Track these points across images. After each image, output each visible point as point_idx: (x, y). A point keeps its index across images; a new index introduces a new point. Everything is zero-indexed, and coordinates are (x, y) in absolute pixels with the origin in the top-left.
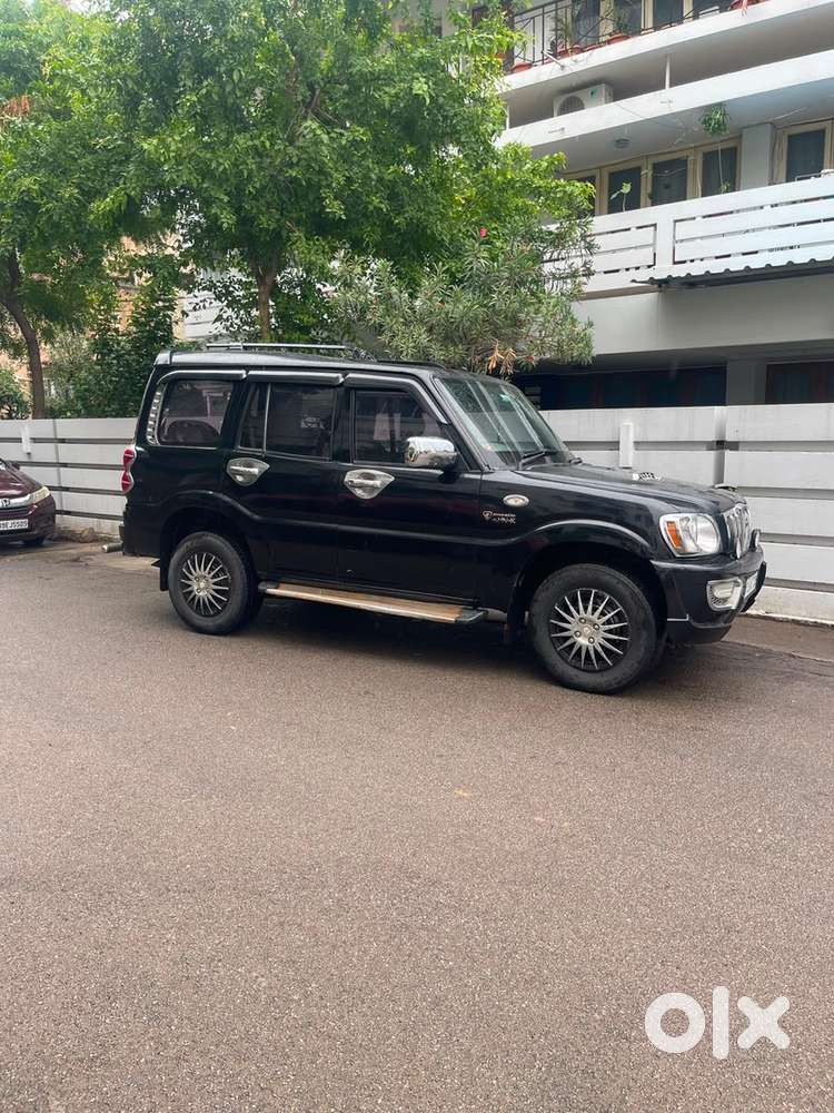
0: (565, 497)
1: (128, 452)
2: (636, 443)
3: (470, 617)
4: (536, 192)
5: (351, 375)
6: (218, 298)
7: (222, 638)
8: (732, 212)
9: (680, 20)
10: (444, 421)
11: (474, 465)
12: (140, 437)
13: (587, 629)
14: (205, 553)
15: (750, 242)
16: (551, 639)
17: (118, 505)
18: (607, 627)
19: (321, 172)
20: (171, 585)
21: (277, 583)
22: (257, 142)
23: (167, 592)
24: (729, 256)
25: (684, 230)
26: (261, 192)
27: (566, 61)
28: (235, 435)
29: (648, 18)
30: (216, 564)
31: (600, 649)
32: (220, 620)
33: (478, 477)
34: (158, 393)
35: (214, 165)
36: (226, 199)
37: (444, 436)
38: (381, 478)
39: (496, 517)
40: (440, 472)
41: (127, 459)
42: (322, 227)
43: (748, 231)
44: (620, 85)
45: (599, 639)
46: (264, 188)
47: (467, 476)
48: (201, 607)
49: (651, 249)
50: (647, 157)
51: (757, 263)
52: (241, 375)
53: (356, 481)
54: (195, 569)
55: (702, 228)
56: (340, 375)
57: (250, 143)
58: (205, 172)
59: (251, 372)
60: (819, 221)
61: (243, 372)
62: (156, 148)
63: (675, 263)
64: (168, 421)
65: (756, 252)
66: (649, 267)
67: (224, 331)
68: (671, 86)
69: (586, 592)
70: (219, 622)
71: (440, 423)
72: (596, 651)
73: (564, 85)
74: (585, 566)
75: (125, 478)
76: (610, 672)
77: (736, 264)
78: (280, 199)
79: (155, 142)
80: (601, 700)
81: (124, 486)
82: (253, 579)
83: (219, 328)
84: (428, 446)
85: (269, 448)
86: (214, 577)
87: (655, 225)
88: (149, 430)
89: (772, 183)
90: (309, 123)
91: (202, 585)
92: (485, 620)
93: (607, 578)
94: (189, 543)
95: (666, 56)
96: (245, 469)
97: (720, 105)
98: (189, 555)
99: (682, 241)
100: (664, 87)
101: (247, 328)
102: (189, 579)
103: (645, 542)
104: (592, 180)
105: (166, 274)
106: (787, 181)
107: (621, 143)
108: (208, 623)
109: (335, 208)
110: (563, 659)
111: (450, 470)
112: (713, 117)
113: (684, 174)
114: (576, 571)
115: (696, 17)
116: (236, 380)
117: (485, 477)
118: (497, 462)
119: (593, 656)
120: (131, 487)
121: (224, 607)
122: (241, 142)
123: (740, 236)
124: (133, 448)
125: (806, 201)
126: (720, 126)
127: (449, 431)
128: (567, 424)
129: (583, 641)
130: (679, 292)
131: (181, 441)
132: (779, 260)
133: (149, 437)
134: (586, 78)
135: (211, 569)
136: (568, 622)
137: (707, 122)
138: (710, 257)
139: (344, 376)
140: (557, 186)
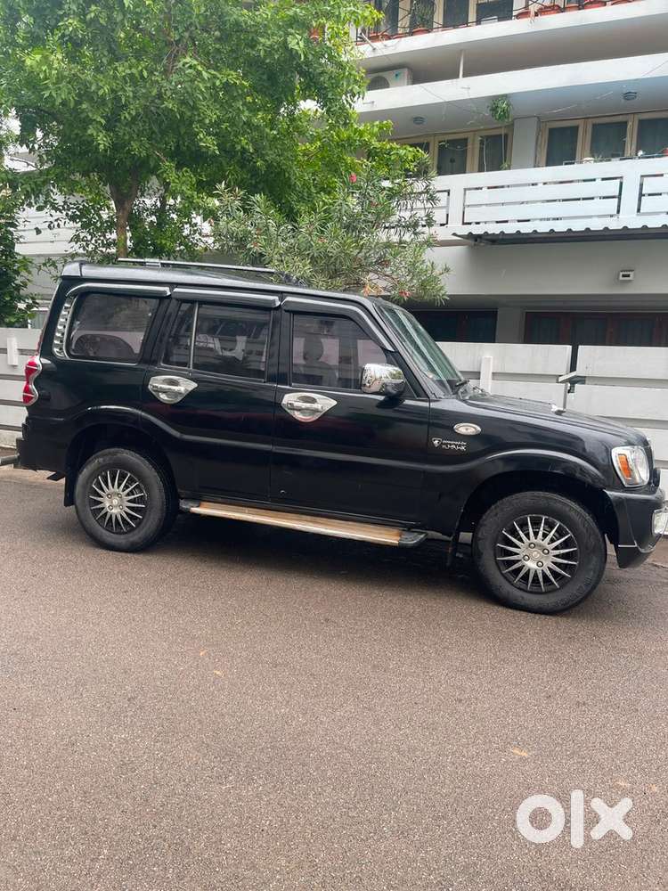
0: (517, 427)
1: (32, 364)
3: (412, 539)
5: (289, 299)
6: (73, 218)
7: (136, 556)
8: (503, 187)
9: (466, 23)
10: (390, 349)
11: (420, 392)
12: (45, 348)
13: (536, 554)
14: (119, 471)
15: (524, 212)
16: (497, 562)
17: (20, 416)
18: (557, 552)
19: (194, 108)
20: (78, 501)
21: (198, 500)
22: (134, 71)
23: (72, 507)
24: (507, 222)
25: (473, 197)
26: (134, 119)
27: (377, 44)
28: (160, 351)
29: (439, 17)
30: (131, 481)
31: (548, 573)
32: (135, 537)
33: (426, 404)
34: (66, 305)
35: (93, 88)
36: (103, 121)
37: (390, 362)
38: (324, 403)
39: (446, 444)
40: (381, 398)
41: (29, 371)
42: (189, 157)
43: (523, 203)
44: (421, 71)
45: (548, 563)
46: (138, 114)
47: (407, 402)
48: (113, 524)
49: (444, 210)
50: (435, 135)
51: (526, 229)
52: (165, 292)
53: (296, 404)
54: (107, 485)
55: (485, 196)
56: (276, 298)
57: (128, 71)
58: (85, 94)
59: (176, 290)
60: (579, 199)
61: (167, 289)
62: (39, 64)
63: (464, 223)
64: (76, 334)
65: (528, 221)
66: (442, 225)
67: (81, 251)
68: (464, 76)
69: (536, 517)
70: (131, 539)
71: (385, 350)
72: (545, 576)
73: (375, 65)
74: (536, 493)
75: (27, 390)
76: (555, 594)
77: (510, 229)
78: (151, 129)
79: (38, 57)
80: (550, 621)
81: (26, 399)
82: (172, 496)
83: (76, 248)
84: (379, 372)
85: (196, 366)
86: (128, 495)
87: (448, 192)
88: (56, 342)
89: (536, 165)
90: (188, 59)
91: (115, 502)
92: (428, 540)
93: (559, 506)
94: (101, 460)
95: (461, 51)
96: (173, 385)
97: (505, 96)
98: (101, 470)
100: (457, 77)
101: (104, 250)
102: (101, 496)
103: (596, 471)
105: (29, 189)
106: (547, 166)
107: (418, 120)
108: (121, 540)
109: (209, 143)
110: (510, 582)
111: (392, 399)
112: (497, 105)
113: (464, 153)
114: (527, 498)
115: (478, 22)
116: (161, 298)
117: (433, 405)
118: (439, 392)
119: (541, 580)
120: (34, 401)
121: (138, 525)
122: (120, 69)
123: (517, 206)
124: (37, 360)
125: (561, 182)
126: (505, 113)
127: (393, 357)
129: (531, 565)
131: (92, 354)
132: (543, 228)
133: (56, 350)
134: (395, 61)
135: (126, 487)
136: (517, 547)
137: (494, 109)
138: (492, 222)
139: (281, 300)
140: (392, 148)
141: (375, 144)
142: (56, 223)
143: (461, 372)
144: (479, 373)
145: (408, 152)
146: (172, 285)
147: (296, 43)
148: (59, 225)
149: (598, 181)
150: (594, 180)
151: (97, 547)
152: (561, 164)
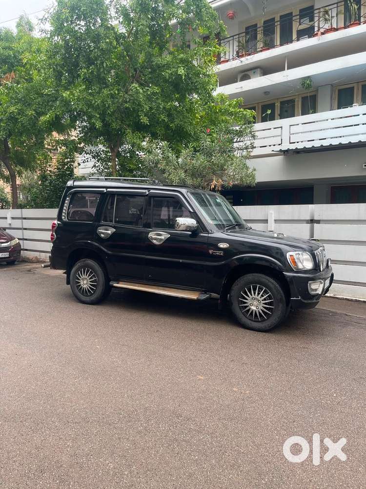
0: (245, 244)
1: (54, 224)
2: (275, 220)
3: (204, 297)
4: (231, 114)
5: (151, 191)
6: (94, 157)
7: (93, 306)
8: (314, 122)
9: (291, 41)
10: (192, 211)
11: (205, 230)
12: (59, 217)
13: (255, 303)
14: (87, 268)
15: (322, 134)
16: (240, 307)
17: (49, 247)
18: (264, 302)
19: (139, 105)
20: (71, 283)
21: (118, 281)
22: (112, 92)
23: (69, 285)
24: (313, 140)
25: (294, 129)
26: (113, 112)
27: (242, 59)
28: (101, 216)
29: (278, 41)
30: (91, 273)
31: (261, 312)
32: (93, 298)
33: (207, 235)
34: (67, 199)
35: (93, 102)
36: (98, 116)
37: (192, 217)
38: (164, 236)
39: (215, 253)
40: (190, 233)
41: (53, 227)
42: (139, 128)
43: (321, 130)
44: (266, 69)
45: (261, 307)
46: (114, 111)
47: (202, 234)
48: (84, 292)
49: (280, 137)
50: (278, 99)
51: (326, 143)
52: (104, 191)
53: (153, 237)
54: (82, 275)
55: (301, 128)
56: (147, 191)
57: (109, 92)
58: (89, 105)
59: (108, 190)
60: (352, 126)
61: (105, 189)
62: (69, 96)
63: (290, 143)
64: (72, 211)
65: (325, 139)
66: (279, 145)
67: (96, 172)
68: (288, 69)
69: (254, 286)
70: (91, 299)
71: (190, 212)
72: (259, 312)
73: (241, 69)
74: (254, 274)
75: (52, 235)
76: (265, 322)
77: (317, 144)
78: (122, 116)
79: (68, 93)
80: (261, 334)
81: (52, 239)
82: (108, 280)
83: (94, 170)
84: (185, 222)
85: (116, 222)
86: (90, 279)
87: (281, 127)
88: (63, 214)
89: (331, 110)
90: (134, 85)
91: (85, 282)
92: (210, 298)
93: (264, 280)
94: (79, 264)
95: (285, 57)
96: (106, 231)
97: (309, 77)
98: (79, 269)
99: (293, 134)
100: (284, 70)
101: (106, 170)
102: (79, 280)
103: (280, 264)
104: (254, 108)
105: (72, 147)
106: (338, 109)
107: (266, 93)
108: (87, 299)
109: (145, 120)
110: (244, 315)
111: (195, 232)
112: (306, 82)
113: (293, 107)
114: (250, 277)
115: (298, 40)
116: (101, 193)
117: (209, 235)
118: (215, 229)
119: (258, 315)
120: (54, 239)
121: (94, 292)
122: (105, 92)
123: (318, 132)
124: (56, 222)
125: (346, 117)
126: (309, 86)
127: (194, 215)
128: (245, 212)
129: (253, 308)
130: (292, 155)
131: (77, 219)
132: (335, 142)
133: (63, 217)
134: (252, 66)
135: (89, 275)
136: (247, 299)
137: (303, 84)
138: (306, 141)
139: (149, 191)
140: (240, 111)
141: (232, 110)
142: (86, 160)
143: (244, 220)
144: (267, 220)
145: (248, 113)
146: (107, 188)
147: (181, 71)
148: (88, 161)
149: (361, 115)
150: (359, 115)
151: (78, 302)
152: (341, 108)
